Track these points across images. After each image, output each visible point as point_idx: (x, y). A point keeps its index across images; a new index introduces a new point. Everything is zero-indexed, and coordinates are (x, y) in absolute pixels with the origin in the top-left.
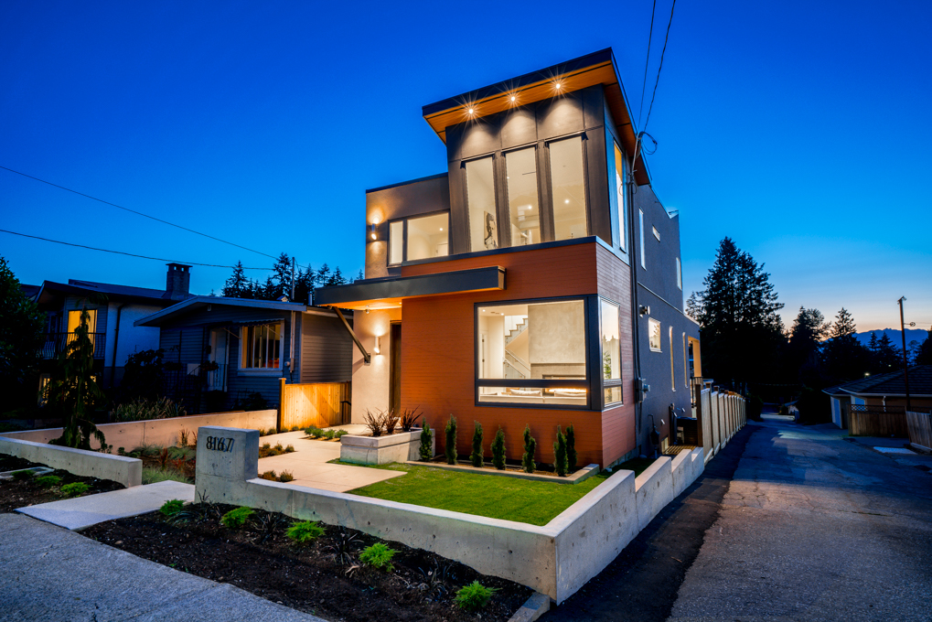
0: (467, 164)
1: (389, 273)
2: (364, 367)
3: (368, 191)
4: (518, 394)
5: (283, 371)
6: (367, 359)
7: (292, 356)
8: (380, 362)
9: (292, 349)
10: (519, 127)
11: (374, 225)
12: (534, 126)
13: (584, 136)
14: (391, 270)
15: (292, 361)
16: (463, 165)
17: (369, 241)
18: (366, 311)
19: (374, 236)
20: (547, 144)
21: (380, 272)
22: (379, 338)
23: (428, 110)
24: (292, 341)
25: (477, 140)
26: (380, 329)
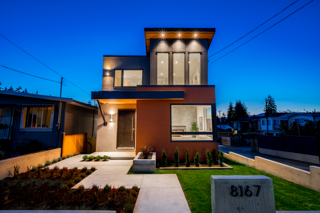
0: (158, 54)
1: (114, 90)
2: (103, 127)
3: (104, 56)
4: (184, 137)
5: (53, 129)
6: (105, 124)
7: (59, 122)
8: (112, 125)
9: (59, 119)
10: (179, 45)
11: (108, 70)
12: (185, 46)
13: (201, 53)
14: (115, 88)
15: (59, 124)
16: (156, 53)
17: (104, 76)
18: (107, 104)
19: (108, 74)
20: (189, 53)
21: (110, 89)
22: (113, 115)
23: (147, 30)
24: (60, 115)
25: (163, 46)
26: (113, 112)
